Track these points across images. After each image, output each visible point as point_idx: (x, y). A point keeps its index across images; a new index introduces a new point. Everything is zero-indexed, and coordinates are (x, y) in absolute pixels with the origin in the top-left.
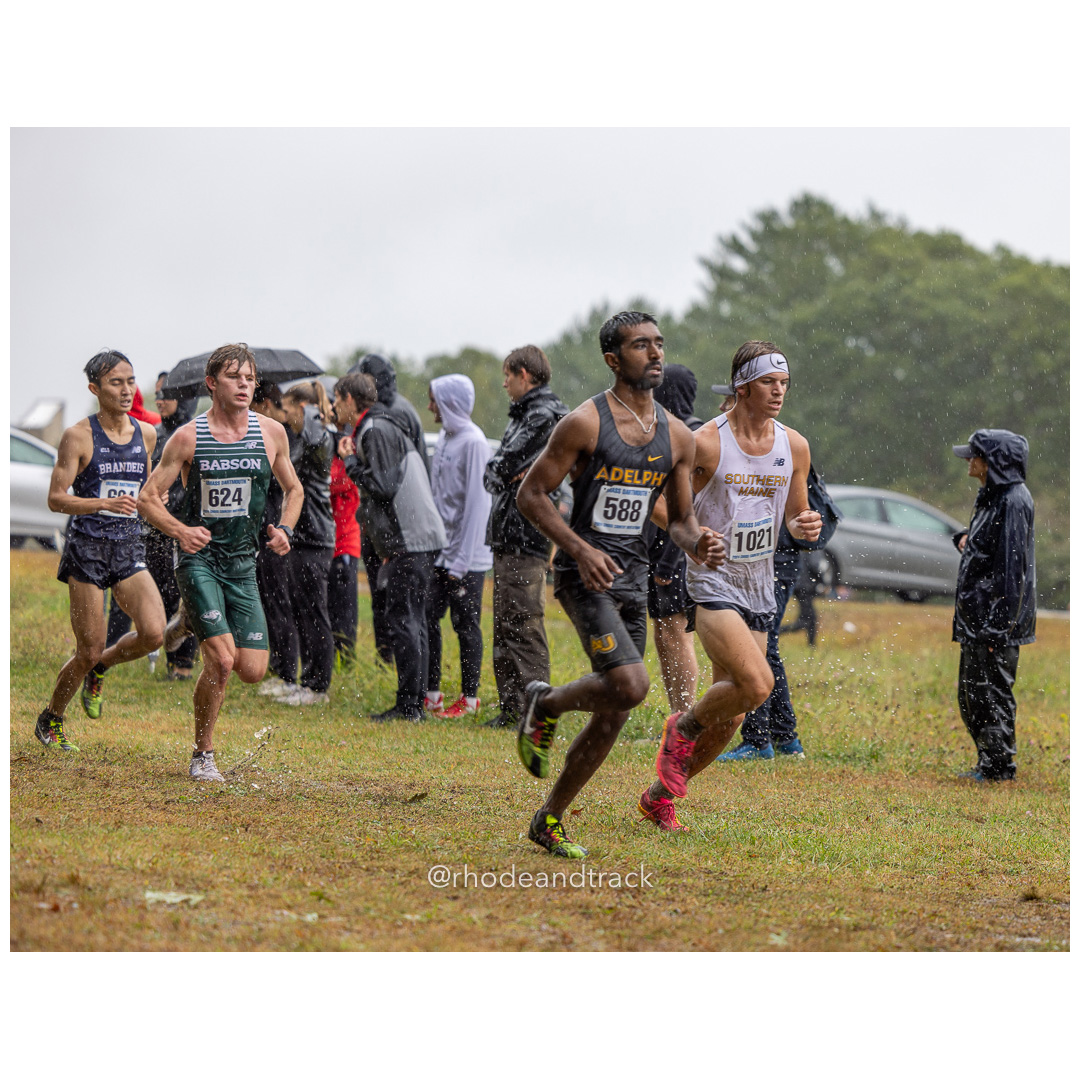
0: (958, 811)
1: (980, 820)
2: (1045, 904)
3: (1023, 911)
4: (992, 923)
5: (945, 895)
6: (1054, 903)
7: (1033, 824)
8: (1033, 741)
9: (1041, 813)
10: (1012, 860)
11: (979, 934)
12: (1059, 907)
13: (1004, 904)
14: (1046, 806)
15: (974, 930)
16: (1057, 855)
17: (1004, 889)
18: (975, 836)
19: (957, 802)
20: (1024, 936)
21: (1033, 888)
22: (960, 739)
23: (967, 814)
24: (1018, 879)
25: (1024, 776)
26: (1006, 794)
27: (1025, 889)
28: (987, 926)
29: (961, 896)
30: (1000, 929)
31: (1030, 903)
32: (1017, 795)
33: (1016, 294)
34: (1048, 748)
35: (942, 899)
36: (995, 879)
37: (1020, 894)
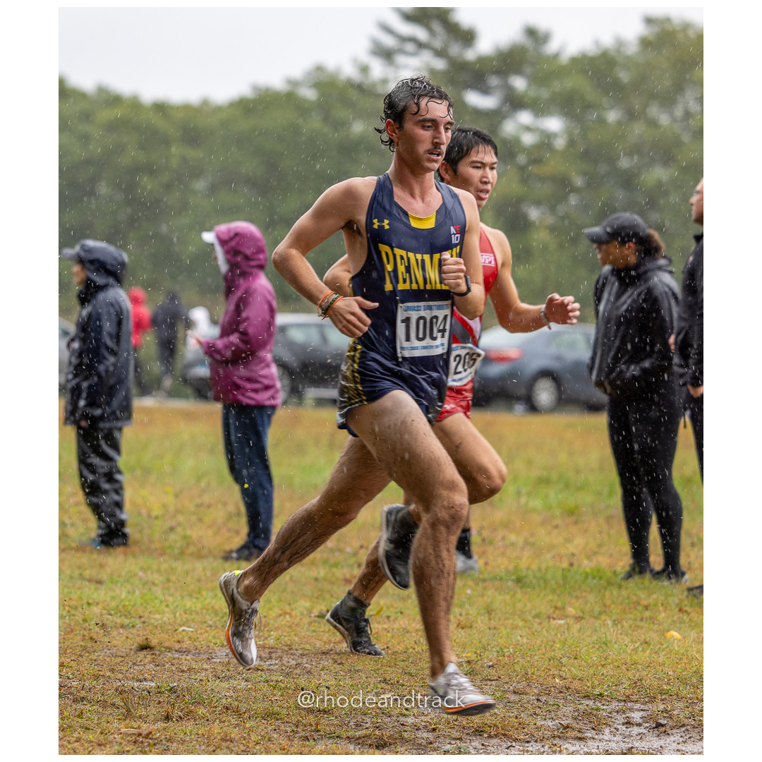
0: (81, 574)
1: (99, 582)
2: (157, 653)
3: (139, 659)
4: (112, 670)
5: (71, 648)
6: (165, 651)
7: (145, 584)
8: (144, 511)
9: (152, 573)
10: (128, 614)
11: (101, 680)
12: (169, 654)
13: (124, 654)
14: (155, 567)
15: (96, 677)
16: (166, 609)
17: (123, 641)
18: (95, 596)
19: (79, 567)
20: (141, 682)
21: (147, 639)
22: (80, 513)
23: (87, 577)
24: (134, 631)
25: (136, 542)
26: (121, 558)
27: (140, 640)
28: (108, 674)
29: (85, 648)
30: (120, 676)
31: (145, 652)
32: (131, 560)
33: (113, 127)
34: (156, 518)
35: (68, 651)
36: (114, 633)
37: (136, 645)
